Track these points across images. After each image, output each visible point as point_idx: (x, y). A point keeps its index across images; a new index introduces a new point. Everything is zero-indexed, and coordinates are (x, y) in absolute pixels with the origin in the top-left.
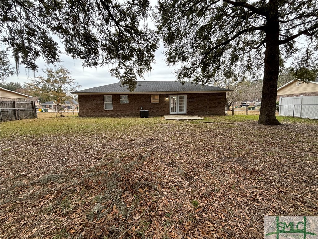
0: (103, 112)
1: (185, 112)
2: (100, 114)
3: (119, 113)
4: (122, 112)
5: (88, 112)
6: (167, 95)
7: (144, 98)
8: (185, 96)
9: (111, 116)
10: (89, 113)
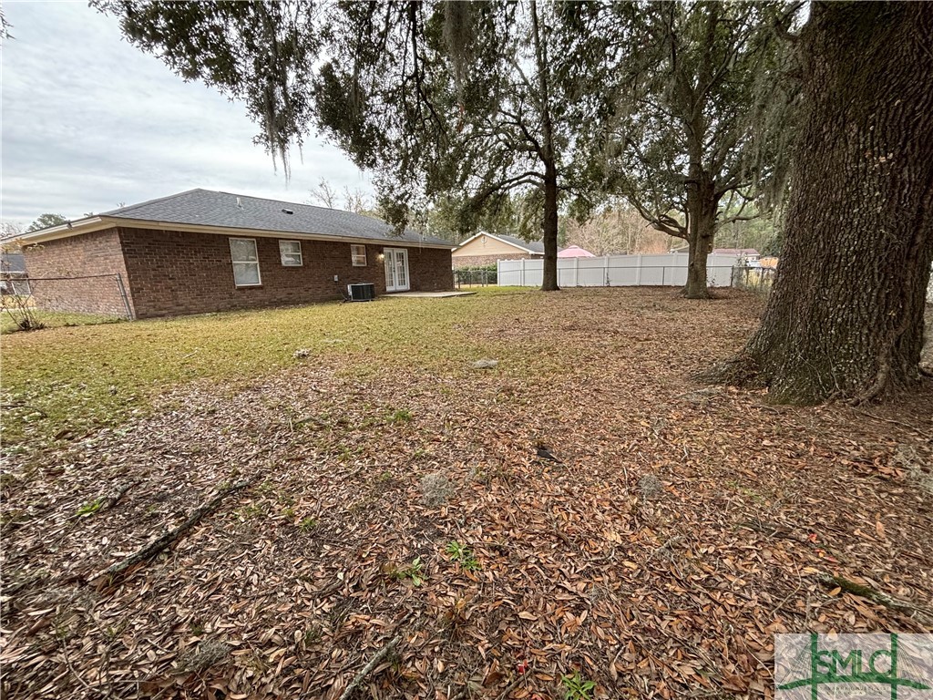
0: (231, 296)
1: (407, 286)
2: (222, 304)
3: (282, 295)
4: (289, 290)
5: (175, 297)
6: (379, 249)
7: (337, 253)
8: (405, 252)
9: (260, 306)
10: (180, 301)
